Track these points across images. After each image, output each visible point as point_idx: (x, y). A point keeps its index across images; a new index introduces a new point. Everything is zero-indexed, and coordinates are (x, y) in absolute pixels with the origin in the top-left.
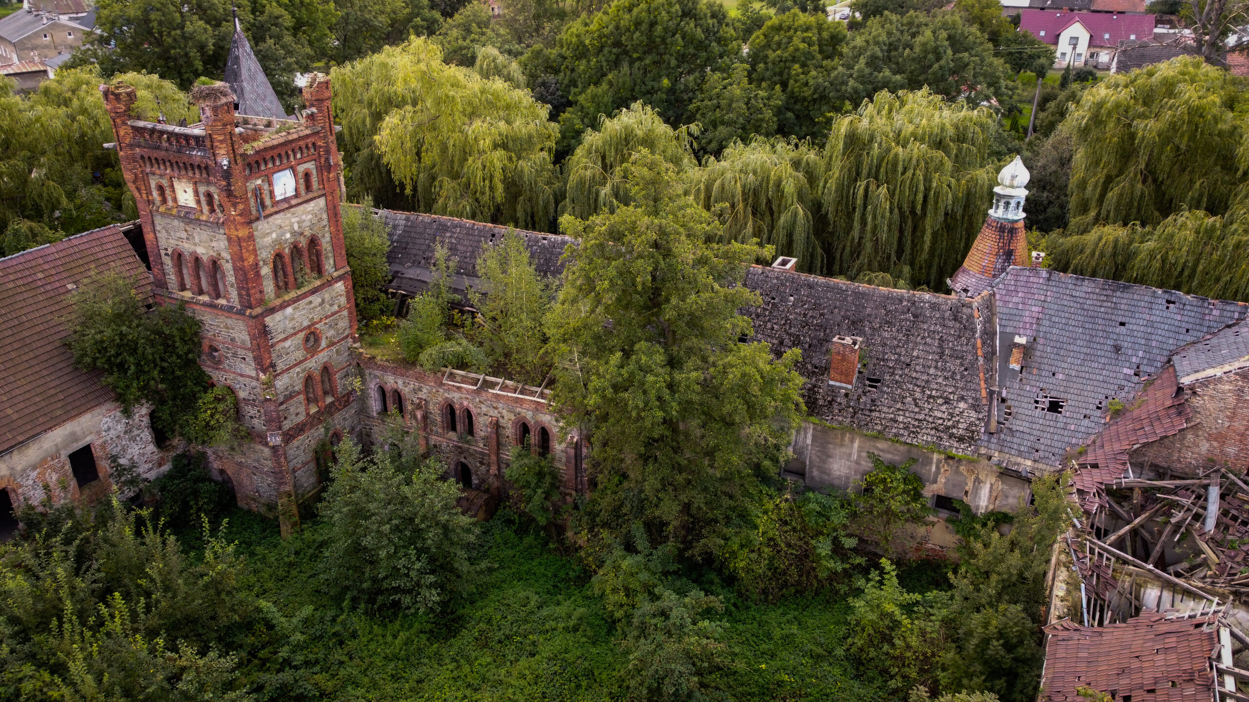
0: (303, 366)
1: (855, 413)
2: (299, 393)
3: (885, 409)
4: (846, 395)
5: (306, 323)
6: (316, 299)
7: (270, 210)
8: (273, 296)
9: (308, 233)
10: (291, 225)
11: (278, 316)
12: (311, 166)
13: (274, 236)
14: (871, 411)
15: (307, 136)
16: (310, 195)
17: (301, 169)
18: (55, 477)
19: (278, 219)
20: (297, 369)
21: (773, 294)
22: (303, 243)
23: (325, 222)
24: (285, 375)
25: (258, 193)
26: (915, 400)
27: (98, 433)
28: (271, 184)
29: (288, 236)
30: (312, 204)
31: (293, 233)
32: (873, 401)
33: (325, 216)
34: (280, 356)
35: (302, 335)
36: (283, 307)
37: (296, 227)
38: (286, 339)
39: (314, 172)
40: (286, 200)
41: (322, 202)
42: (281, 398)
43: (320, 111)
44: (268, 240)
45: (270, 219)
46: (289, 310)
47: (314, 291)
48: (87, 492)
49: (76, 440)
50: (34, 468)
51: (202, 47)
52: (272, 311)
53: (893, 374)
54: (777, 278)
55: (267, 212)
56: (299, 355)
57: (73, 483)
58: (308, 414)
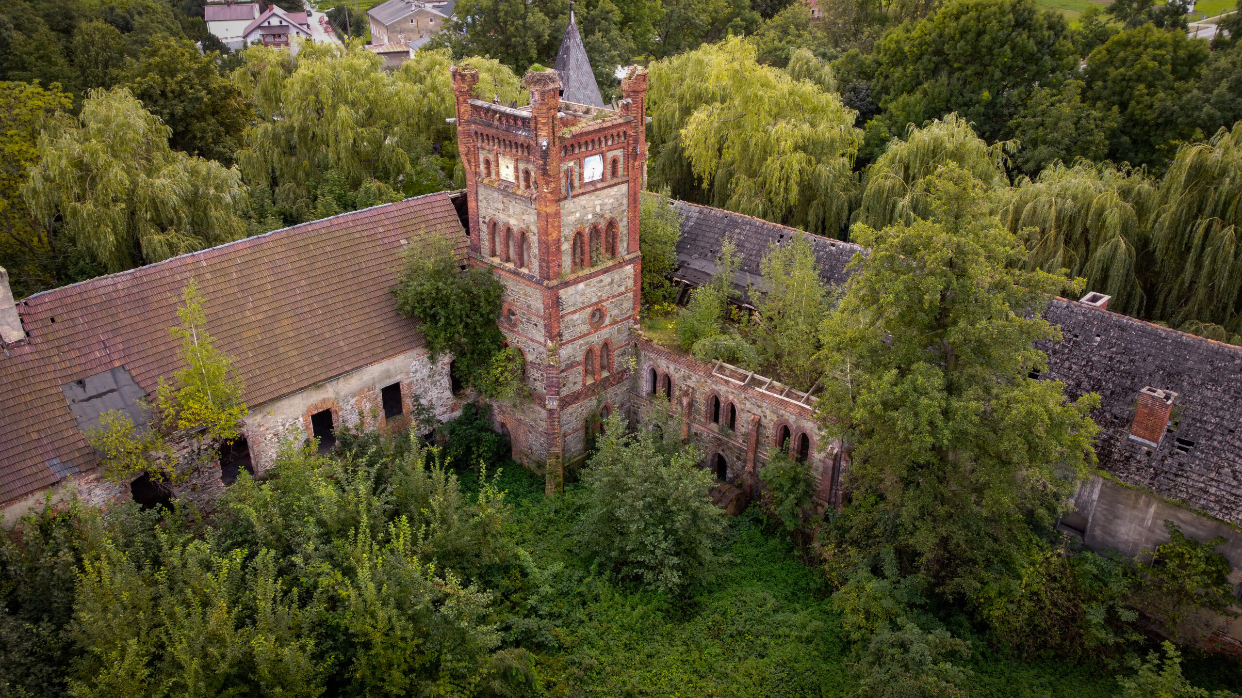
0: (586, 339)
1: (1156, 475)
2: (579, 364)
3: (1195, 477)
4: (1149, 454)
5: (594, 300)
6: (606, 278)
7: (578, 191)
8: (569, 270)
9: (608, 216)
10: (594, 207)
11: (571, 290)
12: (619, 153)
13: (578, 215)
14: (1176, 475)
15: (620, 125)
16: (615, 181)
17: (610, 155)
18: (368, 406)
19: (583, 200)
20: (581, 342)
21: (1077, 331)
22: (602, 225)
23: (625, 207)
24: (570, 346)
25: (569, 173)
27: (408, 373)
28: (581, 167)
29: (590, 216)
30: (616, 189)
31: (595, 215)
32: (1180, 464)
33: (625, 201)
34: (567, 327)
35: (589, 310)
36: (576, 282)
37: (598, 209)
38: (575, 312)
39: (621, 159)
40: (593, 183)
41: (624, 188)
42: (563, 367)
43: (635, 102)
44: (572, 219)
45: (576, 200)
46: (581, 286)
47: (606, 271)
48: (392, 423)
49: (389, 377)
50: (354, 396)
51: (538, 37)
52: (566, 284)
53: (1211, 438)
54: (1084, 314)
55: (575, 193)
56: (584, 328)
57: (382, 414)
58: (584, 385)
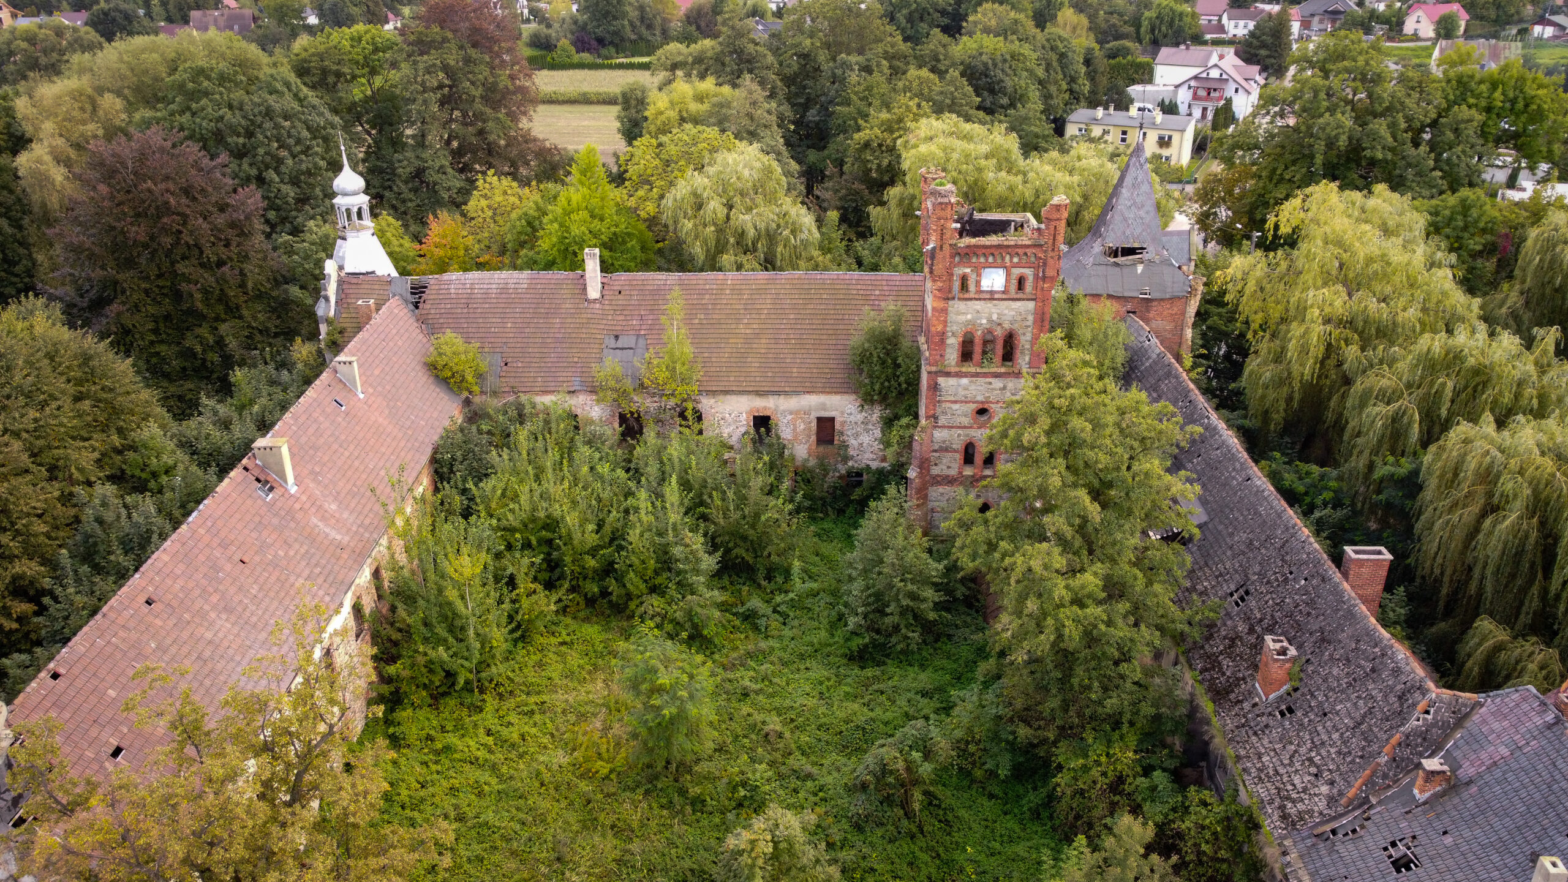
0: (968, 431)
1: (1243, 726)
2: (955, 451)
3: (1265, 742)
4: (1255, 705)
5: (980, 398)
6: (998, 383)
7: (972, 295)
8: (953, 363)
9: (1007, 326)
10: (991, 314)
11: (952, 381)
12: (1028, 272)
13: (969, 317)
14: (1255, 734)
15: (1028, 246)
16: (1020, 295)
17: (1016, 272)
18: (802, 427)
19: (978, 305)
20: (960, 431)
21: (1294, 569)
22: (999, 332)
23: (1030, 323)
24: (946, 431)
25: (964, 280)
26: (1296, 751)
27: (842, 413)
28: (979, 275)
29: (984, 321)
30: (1019, 304)
31: (990, 321)
32: (1267, 726)
33: (1031, 318)
34: (944, 413)
35: (974, 406)
36: (959, 375)
37: (995, 317)
38: (955, 402)
39: (1031, 278)
40: (992, 292)
41: (1031, 305)
42: (936, 447)
43: (1047, 228)
44: (962, 318)
45: (969, 303)
46: (965, 381)
47: (997, 375)
48: (821, 449)
49: (825, 410)
50: (791, 413)
52: (948, 374)
53: (1306, 715)
54: (1308, 554)
55: (966, 296)
56: (966, 421)
57: (814, 438)
58: (960, 473)
